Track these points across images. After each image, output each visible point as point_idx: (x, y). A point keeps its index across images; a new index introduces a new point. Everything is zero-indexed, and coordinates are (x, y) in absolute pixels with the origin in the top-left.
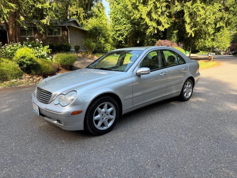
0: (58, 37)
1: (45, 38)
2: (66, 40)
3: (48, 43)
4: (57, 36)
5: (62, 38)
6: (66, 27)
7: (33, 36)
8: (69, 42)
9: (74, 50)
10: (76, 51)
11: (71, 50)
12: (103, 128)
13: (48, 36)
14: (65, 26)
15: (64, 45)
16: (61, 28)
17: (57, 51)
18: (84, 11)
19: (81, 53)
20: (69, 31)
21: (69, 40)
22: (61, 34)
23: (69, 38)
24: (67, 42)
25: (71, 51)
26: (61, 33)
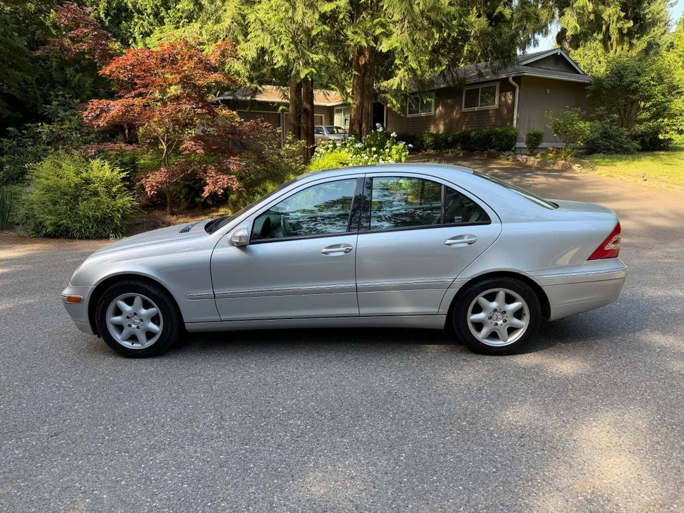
0: (489, 110)
1: (458, 116)
2: (506, 117)
3: (464, 129)
4: (485, 108)
5: (498, 111)
6: (511, 80)
7: (432, 113)
8: (515, 122)
9: (524, 145)
10: (530, 149)
11: (518, 145)
12: (133, 344)
13: (464, 110)
14: (507, 79)
15: (496, 134)
16: (498, 85)
17: (477, 150)
18: (623, 14)
19: (542, 154)
20: (517, 90)
21: (515, 117)
22: (496, 102)
23: (516, 110)
24: (508, 124)
25: (515, 148)
26: (497, 97)
